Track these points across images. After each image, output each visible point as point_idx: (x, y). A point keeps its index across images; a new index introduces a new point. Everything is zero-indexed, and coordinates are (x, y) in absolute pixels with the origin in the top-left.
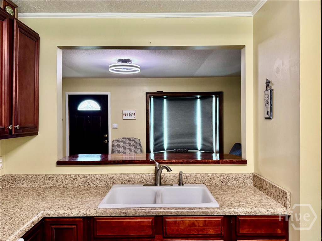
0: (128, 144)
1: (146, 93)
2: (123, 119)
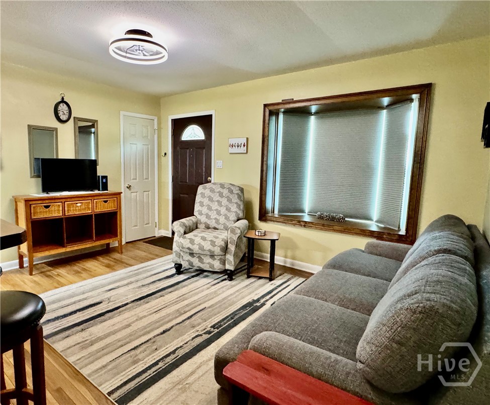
0: (218, 194)
1: (264, 105)
2: (230, 153)
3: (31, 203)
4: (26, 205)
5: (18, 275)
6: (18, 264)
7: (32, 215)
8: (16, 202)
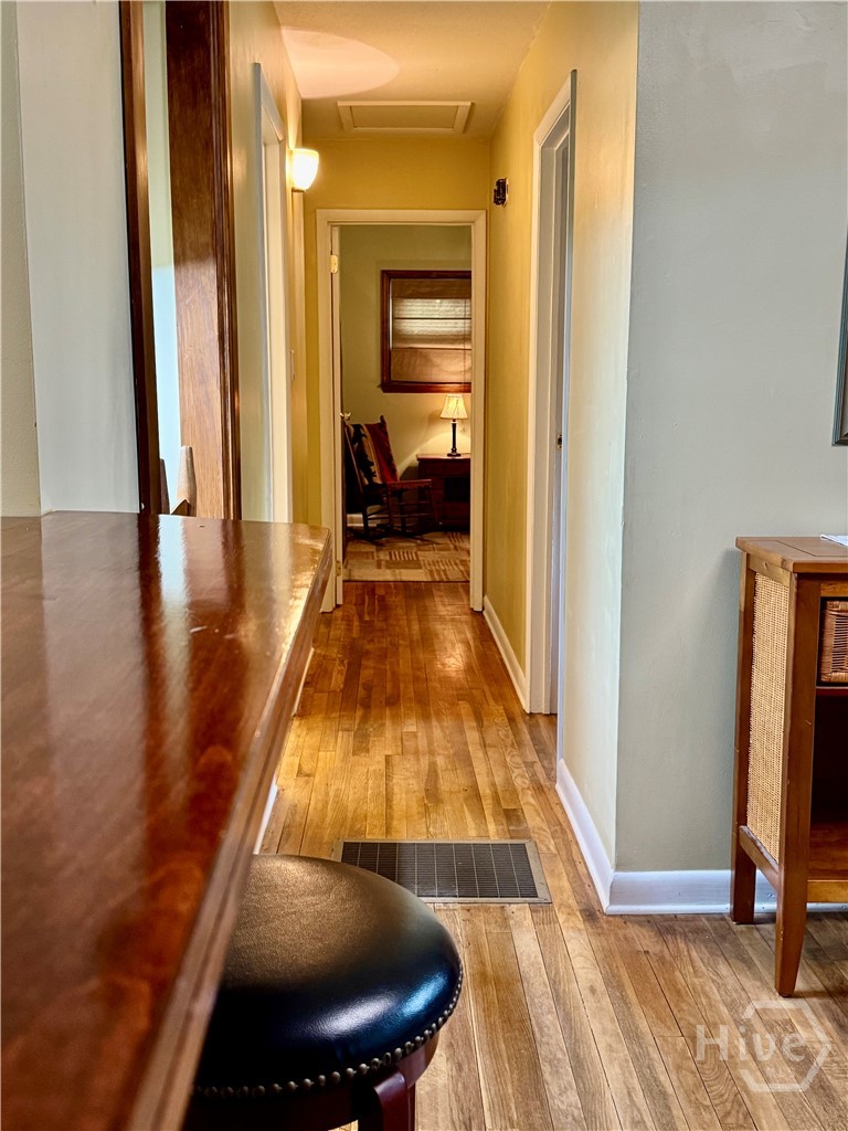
3: (827, 590)
4: (800, 601)
5: (724, 969)
6: (728, 893)
7: (828, 659)
8: (751, 575)
